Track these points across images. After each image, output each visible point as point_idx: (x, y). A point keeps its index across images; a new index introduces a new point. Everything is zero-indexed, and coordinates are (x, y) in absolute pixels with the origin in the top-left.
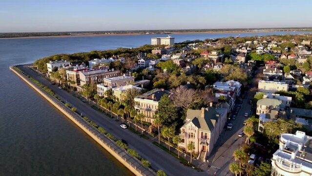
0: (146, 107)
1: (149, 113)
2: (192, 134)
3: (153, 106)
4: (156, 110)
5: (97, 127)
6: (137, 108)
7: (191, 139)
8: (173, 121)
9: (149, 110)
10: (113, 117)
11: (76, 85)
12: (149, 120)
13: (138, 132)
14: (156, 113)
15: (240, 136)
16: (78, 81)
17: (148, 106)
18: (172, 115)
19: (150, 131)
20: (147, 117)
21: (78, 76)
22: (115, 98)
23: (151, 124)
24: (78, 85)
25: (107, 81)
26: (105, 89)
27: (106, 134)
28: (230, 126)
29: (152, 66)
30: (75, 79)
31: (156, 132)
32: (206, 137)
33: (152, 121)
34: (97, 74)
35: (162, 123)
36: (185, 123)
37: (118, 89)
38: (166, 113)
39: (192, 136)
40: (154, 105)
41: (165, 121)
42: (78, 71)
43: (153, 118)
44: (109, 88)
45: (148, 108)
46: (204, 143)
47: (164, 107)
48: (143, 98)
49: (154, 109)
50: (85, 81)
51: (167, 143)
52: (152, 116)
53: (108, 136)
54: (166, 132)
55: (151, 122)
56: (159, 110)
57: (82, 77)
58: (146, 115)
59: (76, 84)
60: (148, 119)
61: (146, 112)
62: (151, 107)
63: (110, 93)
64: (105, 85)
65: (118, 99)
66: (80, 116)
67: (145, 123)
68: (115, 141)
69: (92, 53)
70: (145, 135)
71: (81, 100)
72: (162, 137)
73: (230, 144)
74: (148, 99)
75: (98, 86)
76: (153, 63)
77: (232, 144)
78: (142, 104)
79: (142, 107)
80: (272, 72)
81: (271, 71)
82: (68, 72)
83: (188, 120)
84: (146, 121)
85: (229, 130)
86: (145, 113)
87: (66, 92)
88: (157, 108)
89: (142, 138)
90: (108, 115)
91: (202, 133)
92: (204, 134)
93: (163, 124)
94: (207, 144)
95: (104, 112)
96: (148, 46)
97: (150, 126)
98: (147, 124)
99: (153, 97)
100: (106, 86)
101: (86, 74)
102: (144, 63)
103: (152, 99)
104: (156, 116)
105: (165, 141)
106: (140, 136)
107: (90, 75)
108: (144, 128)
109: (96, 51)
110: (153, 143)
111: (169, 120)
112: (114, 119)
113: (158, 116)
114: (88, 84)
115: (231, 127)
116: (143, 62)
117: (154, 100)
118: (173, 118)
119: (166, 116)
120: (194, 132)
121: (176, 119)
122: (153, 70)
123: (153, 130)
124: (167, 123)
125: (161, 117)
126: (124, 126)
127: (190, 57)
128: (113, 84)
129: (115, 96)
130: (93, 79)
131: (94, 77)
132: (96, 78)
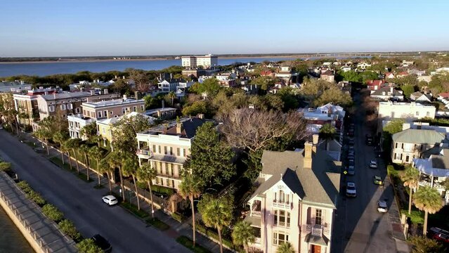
0: (163, 154)
1: (170, 166)
2: (282, 213)
3: (178, 150)
4: (185, 158)
5: (41, 205)
6: (143, 157)
7: (279, 229)
8: (226, 183)
9: (170, 159)
10: (91, 180)
11: (30, 121)
12: (171, 183)
13: (143, 213)
14: (187, 164)
15: (381, 210)
16: (36, 113)
17: (169, 149)
18: (224, 169)
19: (171, 210)
20: (167, 175)
21: (34, 103)
22: (101, 140)
23: (175, 191)
24: (35, 121)
25: (89, 108)
26: (83, 123)
27: (57, 222)
28: (352, 189)
29: (182, 89)
30: (30, 109)
31: (185, 211)
32: (318, 221)
33: (178, 183)
34: (72, 98)
35: (200, 188)
36: (258, 185)
37: (108, 121)
38: (210, 163)
39: (282, 219)
40: (182, 146)
41: (208, 183)
42: (36, 94)
43: (180, 177)
44: (90, 121)
45: (169, 154)
46: (317, 238)
47: (205, 151)
48: (157, 134)
49: (182, 157)
50: (47, 111)
51: (216, 240)
52: (176, 172)
53: (61, 227)
54: (211, 212)
55: (176, 187)
56: (194, 158)
57: (42, 104)
58: (164, 171)
59: (31, 119)
60: (168, 181)
61: (164, 165)
62: (175, 152)
63: (92, 130)
64: (85, 116)
65: (107, 141)
66: (12, 181)
67: (162, 191)
68: (77, 241)
69: (78, 75)
70: (159, 220)
71: (34, 147)
72: (201, 223)
73: (367, 232)
74: (167, 134)
75: (70, 118)
76: (184, 85)
77: (372, 233)
78: (154, 147)
79: (155, 154)
80: (386, 94)
81: (384, 93)
82: (16, 97)
83: (265, 176)
84: (165, 185)
85: (351, 197)
86: (162, 167)
87: (8, 136)
88: (188, 153)
89: (152, 228)
90: (82, 175)
91: (309, 210)
92: (313, 214)
93: (204, 189)
94: (326, 240)
95: (74, 169)
96: (177, 68)
97: (173, 197)
98: (167, 191)
99: (179, 131)
100: (87, 119)
101: (50, 97)
102: (169, 88)
103: (176, 135)
104: (186, 173)
105: (209, 233)
106: (147, 221)
107: (56, 100)
108: (158, 203)
109: (87, 72)
110: (178, 240)
111: (218, 181)
112: (93, 184)
113: (191, 171)
114: (52, 117)
115: (354, 192)
116: (167, 86)
117: (182, 136)
118: (227, 175)
119: (211, 171)
120: (287, 209)
121: (233, 179)
122: (183, 95)
123: (178, 205)
124: (212, 188)
125: (198, 174)
126: (110, 200)
127: (245, 78)
128: (100, 113)
129: (101, 135)
130: (65, 109)
131: (66, 104)
132: (70, 106)
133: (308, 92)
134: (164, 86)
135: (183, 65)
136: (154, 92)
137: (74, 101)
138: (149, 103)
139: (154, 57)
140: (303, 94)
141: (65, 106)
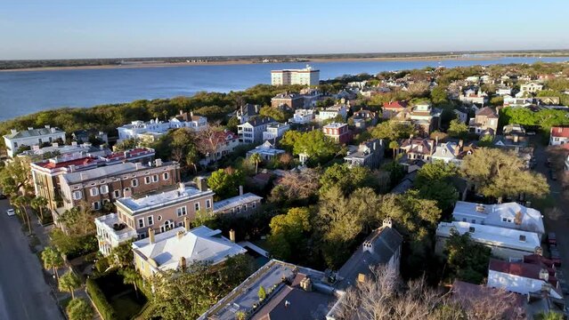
16: (59, 193)
22: (139, 278)
25: (124, 211)
29: (271, 141)
34: (108, 176)
42: (59, 165)
44: (126, 233)
63: (127, 256)
64: (120, 220)
76: (274, 132)
82: (34, 168)
96: (265, 88)
100: (121, 228)
102: (252, 133)
107: (84, 181)
114: (78, 208)
116: (250, 130)
122: (272, 153)
127: (360, 114)
128: (141, 221)
129: (138, 270)
130: (97, 194)
131: (99, 186)
132: (104, 189)
133: (472, 172)
134: (246, 130)
135: (273, 84)
136: (231, 142)
137: (110, 181)
138: (221, 182)
139: (237, 58)
140: (464, 175)
141: (97, 189)
